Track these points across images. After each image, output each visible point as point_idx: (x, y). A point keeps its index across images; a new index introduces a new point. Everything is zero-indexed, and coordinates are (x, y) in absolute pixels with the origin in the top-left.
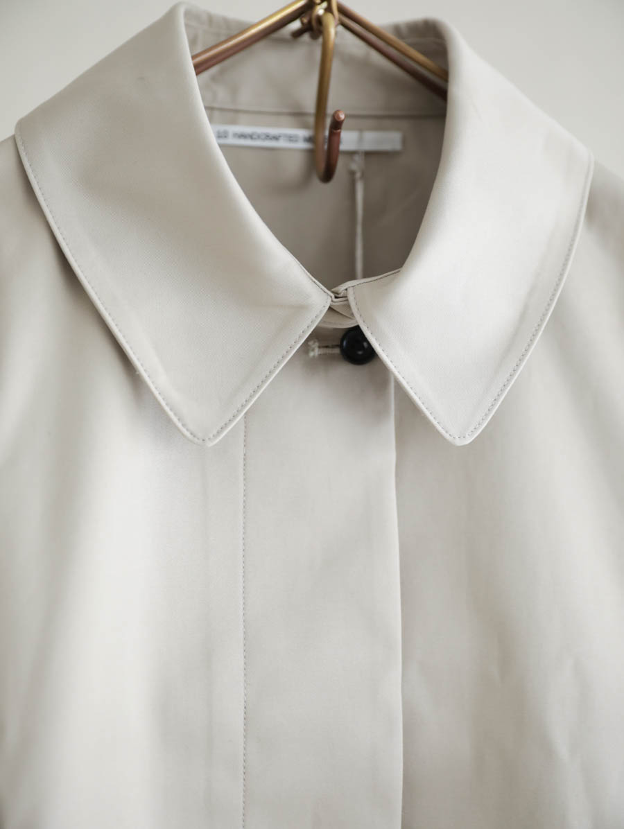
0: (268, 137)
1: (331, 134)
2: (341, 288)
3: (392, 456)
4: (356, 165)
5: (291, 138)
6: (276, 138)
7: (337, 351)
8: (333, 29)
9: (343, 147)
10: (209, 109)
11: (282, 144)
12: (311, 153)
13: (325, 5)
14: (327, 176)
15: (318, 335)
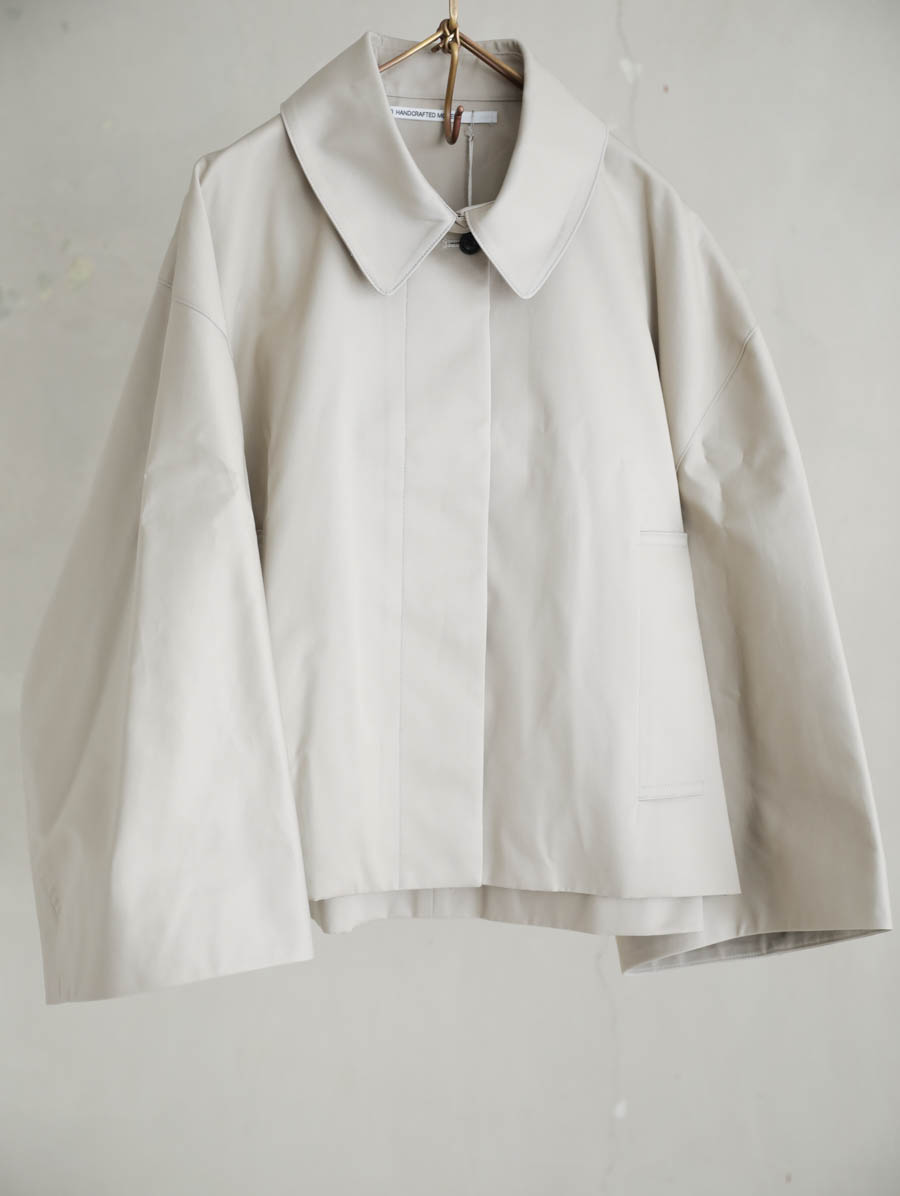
0: (417, 113)
1: (456, 119)
2: (462, 211)
3: (489, 308)
4: (471, 131)
5: (430, 114)
6: (421, 114)
7: (458, 246)
8: (457, 50)
9: (462, 121)
10: (388, 96)
11: (425, 118)
12: (444, 124)
13: (452, 36)
14: (453, 140)
15: (449, 233)
